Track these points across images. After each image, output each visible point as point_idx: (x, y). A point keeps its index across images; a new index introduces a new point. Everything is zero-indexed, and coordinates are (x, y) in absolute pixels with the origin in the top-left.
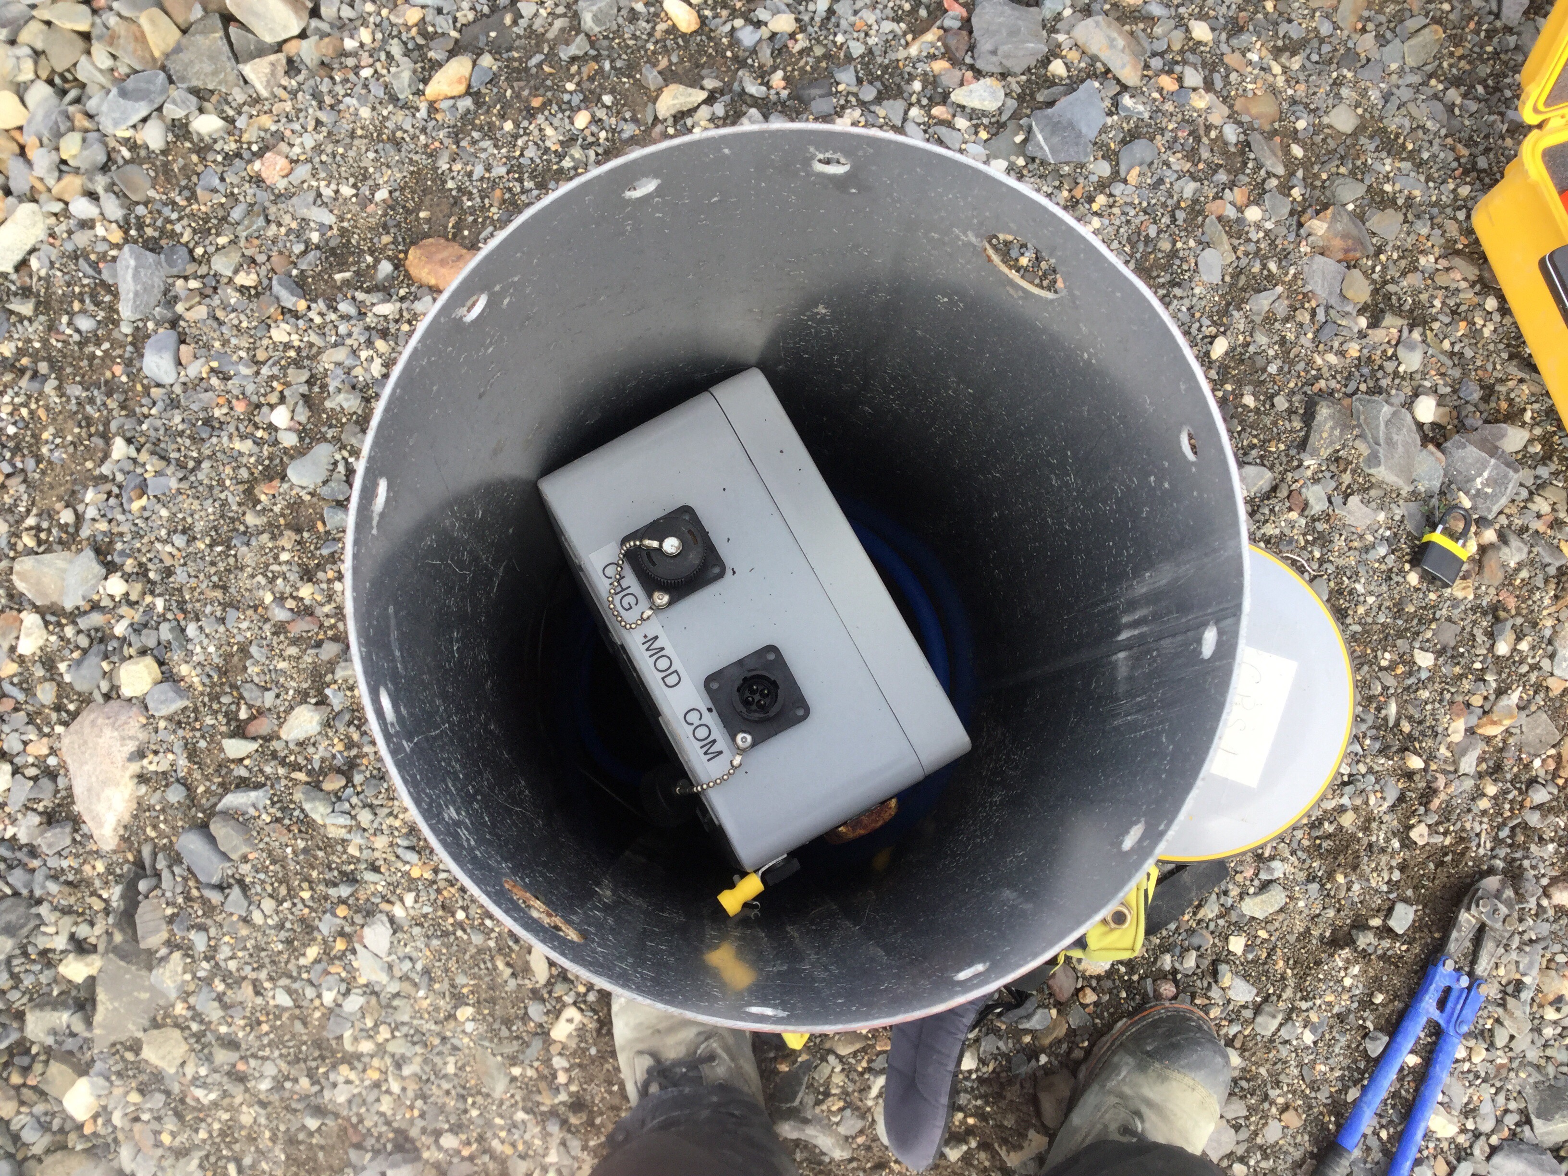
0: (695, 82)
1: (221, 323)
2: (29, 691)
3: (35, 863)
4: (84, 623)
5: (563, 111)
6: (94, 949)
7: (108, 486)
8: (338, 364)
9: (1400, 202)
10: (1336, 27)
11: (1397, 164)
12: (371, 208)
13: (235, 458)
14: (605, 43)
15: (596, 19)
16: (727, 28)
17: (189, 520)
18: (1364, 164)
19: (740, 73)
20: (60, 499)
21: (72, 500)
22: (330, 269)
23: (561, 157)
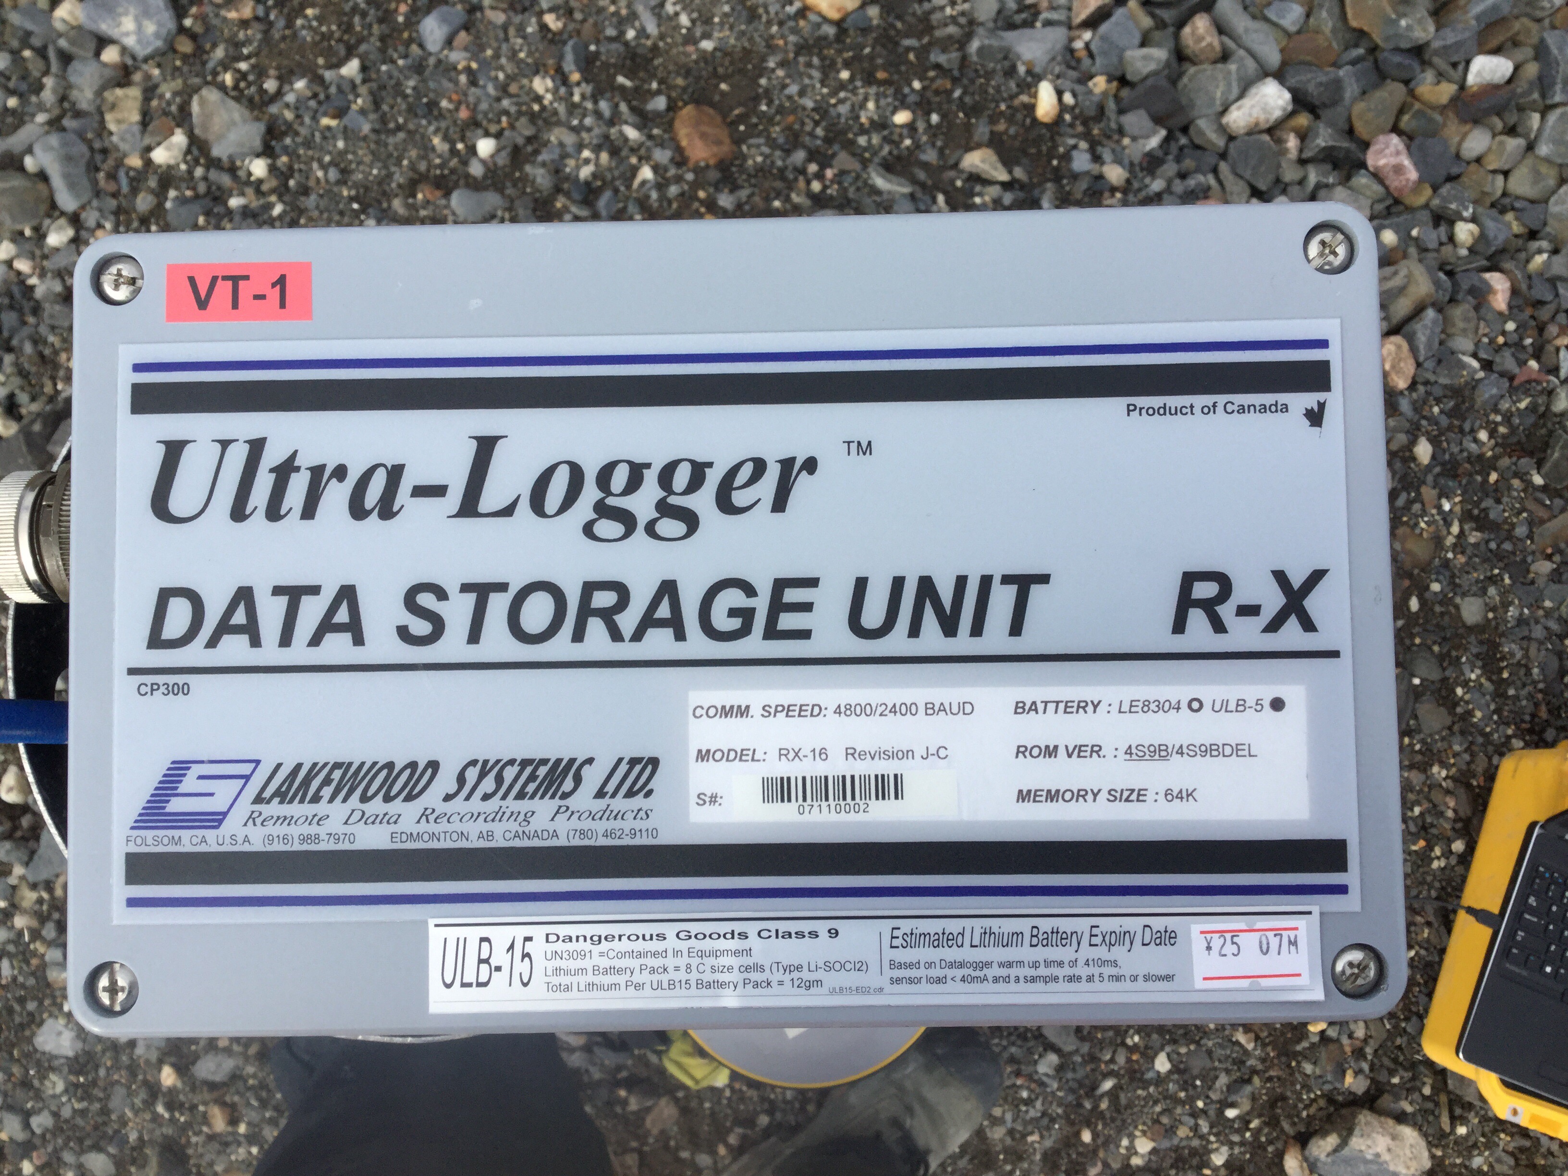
0: (1008, 162)
1: (507, 39)
2: (135, 191)
3: (31, 320)
4: (213, 175)
5: (895, 99)
6: (19, 418)
7: (318, 89)
8: (561, 144)
9: (1459, 710)
10: (1530, 536)
11: (1483, 680)
12: (690, 49)
13: (427, 149)
14: (972, 75)
15: (981, 50)
16: (1071, 141)
17: (353, 166)
18: (1458, 658)
19: (1049, 185)
20: (278, 68)
21: (285, 78)
22: (621, 69)
23: (863, 131)
